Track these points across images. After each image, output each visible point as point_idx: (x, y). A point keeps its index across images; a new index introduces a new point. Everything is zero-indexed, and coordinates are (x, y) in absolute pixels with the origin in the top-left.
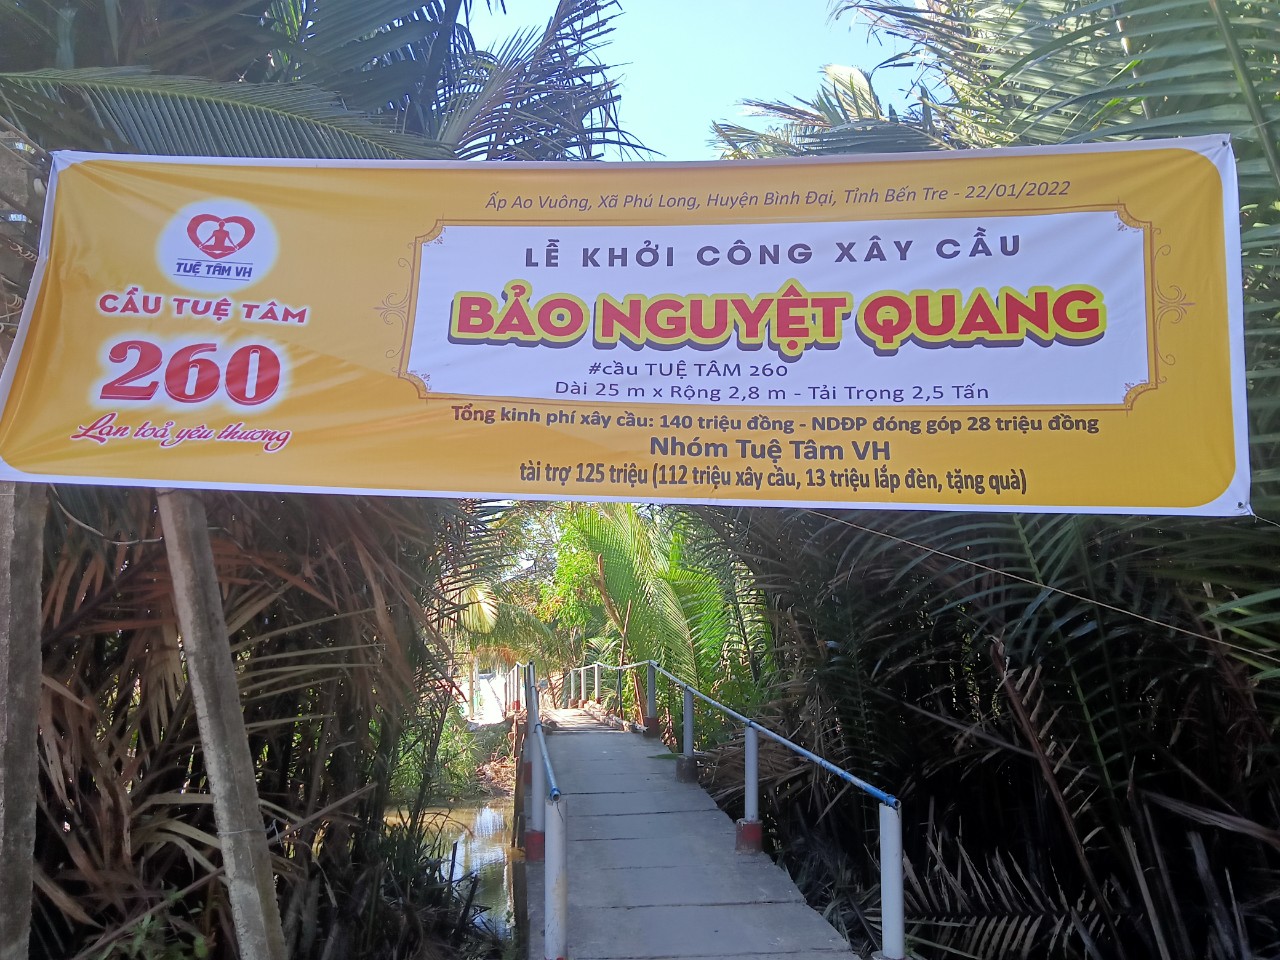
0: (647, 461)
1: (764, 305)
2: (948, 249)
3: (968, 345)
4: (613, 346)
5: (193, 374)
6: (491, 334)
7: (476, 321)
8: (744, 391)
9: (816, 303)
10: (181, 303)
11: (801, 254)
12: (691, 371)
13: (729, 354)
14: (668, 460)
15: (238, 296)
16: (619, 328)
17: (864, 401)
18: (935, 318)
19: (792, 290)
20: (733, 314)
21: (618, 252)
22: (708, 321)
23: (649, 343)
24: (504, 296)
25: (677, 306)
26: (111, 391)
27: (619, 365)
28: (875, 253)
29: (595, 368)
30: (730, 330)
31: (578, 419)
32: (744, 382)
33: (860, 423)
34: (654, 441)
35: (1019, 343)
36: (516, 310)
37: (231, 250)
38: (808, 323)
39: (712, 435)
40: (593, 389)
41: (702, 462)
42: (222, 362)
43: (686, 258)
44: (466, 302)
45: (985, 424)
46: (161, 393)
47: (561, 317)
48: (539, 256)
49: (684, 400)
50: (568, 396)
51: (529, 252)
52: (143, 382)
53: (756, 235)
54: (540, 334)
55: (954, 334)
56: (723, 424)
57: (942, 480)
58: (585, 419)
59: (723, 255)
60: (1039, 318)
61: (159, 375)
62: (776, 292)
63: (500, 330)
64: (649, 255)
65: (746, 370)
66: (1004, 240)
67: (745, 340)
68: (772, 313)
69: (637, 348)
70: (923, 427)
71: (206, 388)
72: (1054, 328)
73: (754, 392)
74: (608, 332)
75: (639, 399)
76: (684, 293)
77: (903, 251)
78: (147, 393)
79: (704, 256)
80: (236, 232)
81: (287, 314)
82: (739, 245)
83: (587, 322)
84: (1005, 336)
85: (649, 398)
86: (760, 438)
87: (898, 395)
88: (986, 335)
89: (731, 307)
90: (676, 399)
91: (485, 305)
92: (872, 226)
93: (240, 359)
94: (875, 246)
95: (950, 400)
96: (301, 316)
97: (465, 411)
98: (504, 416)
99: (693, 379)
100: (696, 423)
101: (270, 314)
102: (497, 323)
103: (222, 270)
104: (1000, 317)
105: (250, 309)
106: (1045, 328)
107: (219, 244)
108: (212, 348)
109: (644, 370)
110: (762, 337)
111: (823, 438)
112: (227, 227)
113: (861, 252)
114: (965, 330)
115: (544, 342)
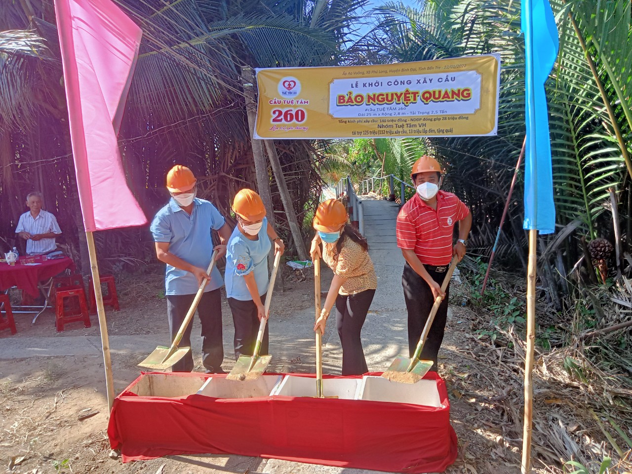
0: (377, 130)
1: (401, 94)
2: (440, 80)
3: (443, 101)
4: (370, 105)
5: (289, 116)
6: (345, 104)
7: (342, 101)
8: (397, 114)
9: (412, 93)
10: (285, 101)
11: (409, 82)
12: (386, 109)
13: (394, 105)
14: (381, 129)
15: (295, 99)
16: (371, 101)
17: (421, 115)
18: (437, 96)
19: (407, 91)
20: (395, 96)
21: (371, 84)
22: (390, 98)
23: (377, 104)
24: (347, 95)
25: (383, 95)
26: (274, 120)
27: (371, 109)
28: (425, 81)
29: (366, 110)
30: (394, 100)
31: (363, 121)
32: (397, 112)
33: (420, 119)
34: (379, 125)
35: (453, 101)
36: (350, 98)
37: (292, 88)
38: (410, 98)
39: (390, 123)
40: (366, 115)
41: (388, 129)
42: (294, 113)
43: (385, 84)
44: (340, 97)
45: (446, 119)
46: (283, 120)
47: (359, 99)
48: (354, 85)
49: (385, 116)
50: (361, 116)
51: (352, 84)
52: (280, 118)
53: (400, 78)
54: (355, 103)
55: (441, 99)
56: (392, 121)
57: (436, 131)
58: (365, 121)
59: (393, 83)
60: (458, 95)
61: (282, 117)
62: (404, 91)
63: (347, 102)
64: (377, 84)
65: (397, 109)
66: (452, 78)
67: (398, 102)
68: (403, 96)
69: (375, 105)
70: (433, 120)
71: (291, 119)
72: (461, 97)
73: (399, 114)
74: (369, 101)
75: (375, 116)
76: (384, 92)
77: (431, 81)
78: (281, 120)
79: (389, 84)
80: (293, 84)
81: (305, 102)
82: (396, 81)
83: (365, 100)
84: (451, 99)
85: (377, 116)
86: (400, 124)
87: (428, 113)
88: (447, 99)
89: (394, 95)
90: (383, 116)
91: (344, 97)
92: (425, 76)
93: (297, 113)
94: (425, 80)
95: (439, 114)
96: (307, 102)
97: (341, 121)
98: (349, 122)
99: (386, 111)
100: (387, 121)
101: (301, 102)
102: (346, 101)
103: (291, 93)
104: (450, 95)
105: (298, 101)
106: (459, 97)
107: (289, 87)
108: (292, 110)
109: (376, 110)
110: (401, 101)
111: (413, 123)
112: (290, 83)
113: (422, 81)
114: (443, 98)
115: (356, 105)
